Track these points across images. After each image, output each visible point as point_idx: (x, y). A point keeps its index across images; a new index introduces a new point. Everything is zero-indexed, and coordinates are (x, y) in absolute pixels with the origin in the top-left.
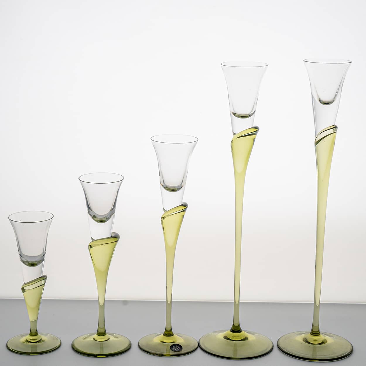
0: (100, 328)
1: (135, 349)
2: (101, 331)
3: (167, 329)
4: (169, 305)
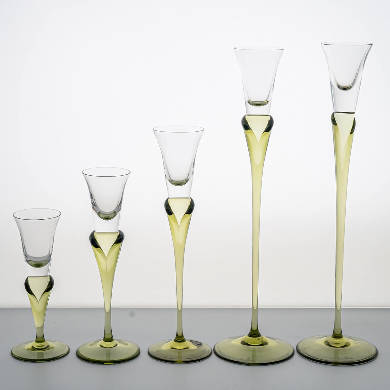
0: (106, 334)
1: (144, 355)
2: (108, 337)
3: (178, 335)
4: (180, 311)
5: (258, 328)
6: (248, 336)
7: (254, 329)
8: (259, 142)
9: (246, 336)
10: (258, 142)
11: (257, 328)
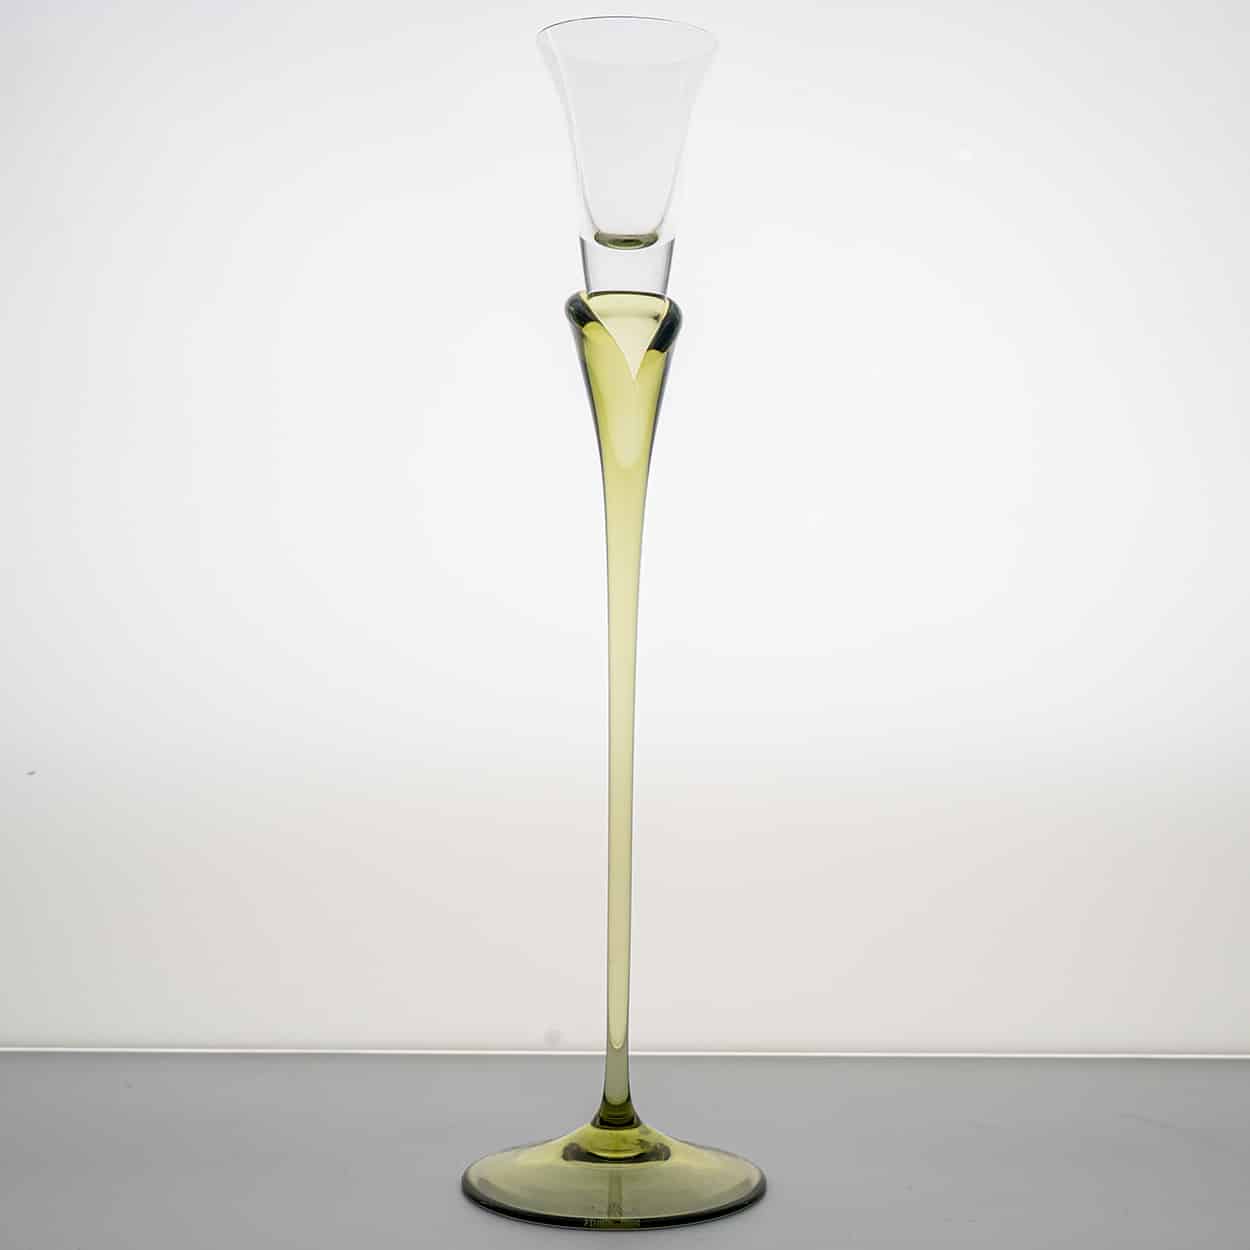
5: (629, 1098)
6: (594, 1124)
7: (617, 1098)
8: (637, 377)
9: (585, 1126)
10: (634, 376)
11: (626, 1097)
